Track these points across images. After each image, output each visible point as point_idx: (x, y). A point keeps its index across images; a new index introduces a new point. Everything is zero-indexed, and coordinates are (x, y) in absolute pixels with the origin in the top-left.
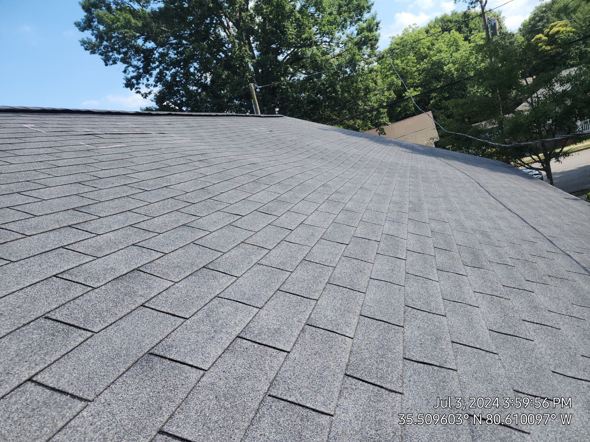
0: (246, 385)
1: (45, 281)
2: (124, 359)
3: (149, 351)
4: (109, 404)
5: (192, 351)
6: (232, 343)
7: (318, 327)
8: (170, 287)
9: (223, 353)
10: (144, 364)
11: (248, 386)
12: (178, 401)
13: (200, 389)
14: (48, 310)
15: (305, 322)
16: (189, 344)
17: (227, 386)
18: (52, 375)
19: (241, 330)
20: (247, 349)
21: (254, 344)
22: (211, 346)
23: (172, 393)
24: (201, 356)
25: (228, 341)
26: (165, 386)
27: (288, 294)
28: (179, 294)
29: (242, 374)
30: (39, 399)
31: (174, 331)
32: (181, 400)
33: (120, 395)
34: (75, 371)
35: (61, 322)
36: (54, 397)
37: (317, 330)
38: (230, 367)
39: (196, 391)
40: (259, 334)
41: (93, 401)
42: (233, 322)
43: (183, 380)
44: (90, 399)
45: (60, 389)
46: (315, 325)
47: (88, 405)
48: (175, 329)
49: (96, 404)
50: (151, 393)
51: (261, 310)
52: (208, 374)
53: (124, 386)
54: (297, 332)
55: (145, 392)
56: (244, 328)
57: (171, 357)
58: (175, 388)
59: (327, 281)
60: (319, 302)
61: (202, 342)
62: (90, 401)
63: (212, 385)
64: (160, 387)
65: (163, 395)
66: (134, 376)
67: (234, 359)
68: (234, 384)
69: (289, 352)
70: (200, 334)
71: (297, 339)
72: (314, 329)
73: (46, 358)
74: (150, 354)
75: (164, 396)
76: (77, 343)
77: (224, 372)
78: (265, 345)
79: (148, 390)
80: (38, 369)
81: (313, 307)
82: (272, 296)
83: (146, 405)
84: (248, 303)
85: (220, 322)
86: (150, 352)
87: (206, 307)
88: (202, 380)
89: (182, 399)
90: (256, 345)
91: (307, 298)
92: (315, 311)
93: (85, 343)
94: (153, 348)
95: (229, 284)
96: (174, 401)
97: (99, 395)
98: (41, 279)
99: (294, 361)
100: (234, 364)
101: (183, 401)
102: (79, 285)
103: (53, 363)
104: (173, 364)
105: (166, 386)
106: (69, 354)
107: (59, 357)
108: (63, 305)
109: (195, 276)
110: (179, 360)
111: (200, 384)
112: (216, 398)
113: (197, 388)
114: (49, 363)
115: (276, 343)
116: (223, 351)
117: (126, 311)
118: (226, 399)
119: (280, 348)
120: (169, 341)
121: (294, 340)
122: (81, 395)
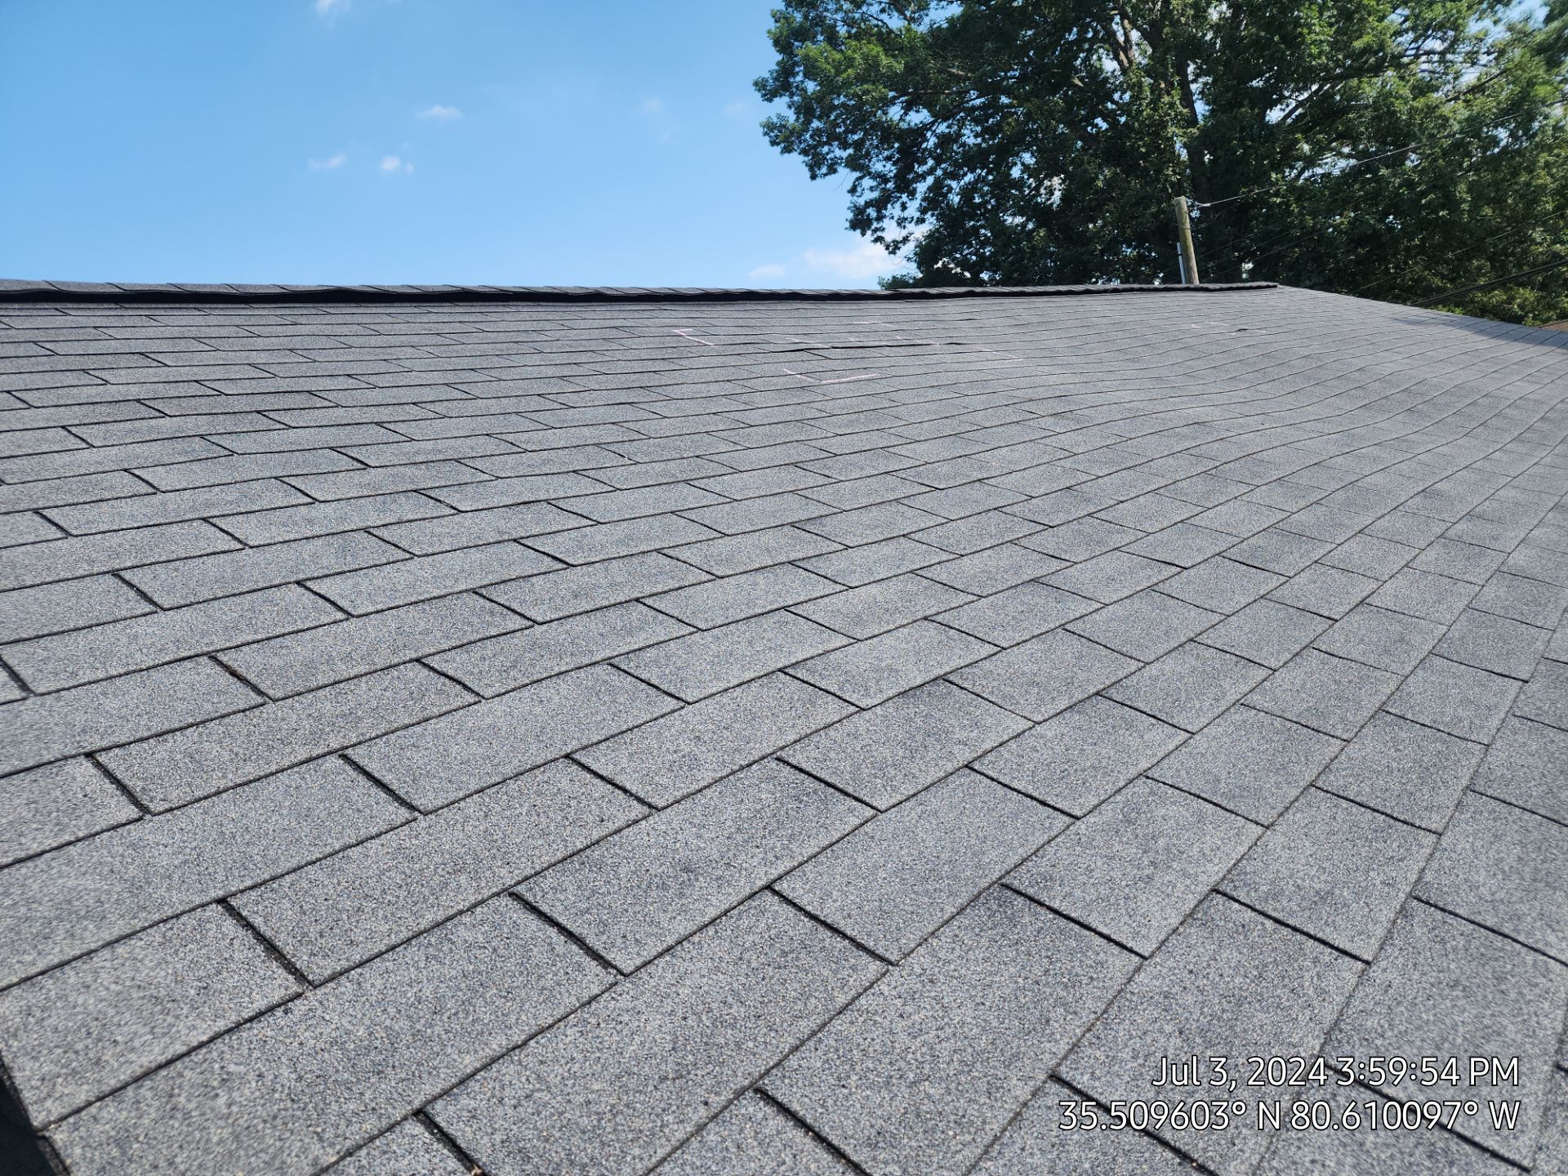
0: (1255, 1020)
1: (765, 680)
2: (949, 885)
3: (1000, 878)
4: (931, 981)
5: (1103, 900)
6: (1201, 902)
7: (1450, 913)
8: (1024, 732)
9: (1182, 923)
10: (995, 907)
11: (1262, 1026)
12: (1087, 1018)
13: (1135, 999)
14: (781, 743)
15: (1408, 889)
16: (1092, 881)
17: (1206, 1010)
18: (808, 887)
19: (1221, 875)
20: (1243, 926)
21: (1261, 918)
22: (1148, 899)
23: (1069, 993)
24: (1127, 918)
25: (1191, 896)
26: (1048, 970)
27: (1345, 804)
28: (1047, 754)
29: (1240, 989)
30: (791, 933)
31: (1049, 842)
32: (1093, 1016)
33: (952, 967)
34: (851, 888)
35: (809, 774)
36: (820, 936)
37: (1450, 919)
38: (1205, 964)
39: (1127, 1003)
40: (1276, 897)
41: (897, 965)
42: (1196, 849)
43: (1092, 967)
44: (893, 958)
45: (829, 921)
46: (1441, 904)
47: (888, 971)
48: (1053, 839)
49: (903, 973)
50: (1020, 980)
51: (1269, 833)
52: (1149, 968)
53: (958, 948)
54: (1386, 914)
55: (1006, 974)
56: (1229, 871)
57: (1056, 905)
58: (1073, 984)
59: (1465, 782)
60: (1446, 841)
61: (1124, 883)
62: (891, 963)
63: (1166, 997)
64: (1038, 971)
65: (1048, 990)
66: (977, 930)
67: (1213, 947)
68: (1224, 1011)
69: (1367, 963)
70: (1115, 864)
71: (1389, 931)
72: (1439, 915)
73: (793, 847)
74: (1003, 885)
75: (1051, 995)
76: (848, 828)
77: (1191, 972)
78: (1295, 929)
79: (1012, 970)
80: (781, 869)
81: (1429, 851)
82: (1296, 800)
83: (1013, 1005)
84: (1231, 806)
85: (1162, 842)
86: (1003, 881)
87: (1118, 798)
88: (1137, 978)
89: (1095, 1013)
90: (1269, 924)
91: (1405, 822)
92: (1435, 865)
93: (861, 829)
94: (1008, 873)
95: (1171, 747)
96: (1075, 1013)
97: (909, 955)
98: (757, 674)
99: (1386, 991)
100: (1215, 960)
101: (1098, 1019)
102: (830, 697)
103: (807, 862)
104: (1063, 922)
105: (1052, 972)
106: (834, 848)
107: (817, 850)
108: (807, 736)
109: (1079, 712)
110: (1073, 915)
111: (1133, 987)
112: (1181, 1033)
113: (1128, 996)
114: (800, 859)
115: (1328, 930)
116: (1181, 919)
117: (935, 774)
118: (1210, 1045)
119: (1341, 946)
120: (1042, 865)
121: (1380, 932)
122: (871, 944)
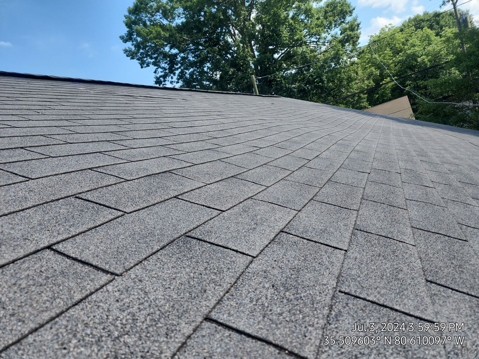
0: (306, 276)
1: (80, 172)
3: (185, 233)
4: (140, 281)
5: (234, 238)
6: (277, 235)
7: (369, 233)
8: (202, 187)
9: (270, 243)
10: (181, 245)
11: (309, 279)
12: (226, 286)
13: (250, 275)
14: (79, 191)
15: (353, 227)
16: (229, 231)
17: (284, 275)
18: (75, 246)
19: (284, 226)
20: (295, 243)
21: (301, 239)
22: (254, 236)
23: (217, 276)
24: (245, 243)
25: (272, 233)
26: (207, 268)
27: (324, 204)
28: (212, 193)
29: (298, 265)
30: (56, 268)
31: (211, 219)
32: (229, 285)
33: (154, 272)
34: (102, 244)
35: (92, 202)
36: (75, 267)
37: (370, 235)
38: (281, 257)
39: (246, 277)
40: (306, 232)
41: (121, 275)
42: (273, 218)
43: (229, 264)
44: (118, 272)
45: (83, 260)
46: (365, 230)
47: (114, 279)
48: (213, 218)
49: (124, 279)
50: (192, 274)
51: (300, 213)
52: (256, 261)
53: (158, 264)
54: (348, 235)
55: (184, 272)
56: (287, 225)
57: (212, 241)
58: (220, 271)
59: (361, 197)
60: (360, 212)
61: (243, 231)
62: (117, 275)
63: (265, 272)
64: (201, 269)
65: (206, 277)
66: (171, 255)
67: (284, 251)
68: (292, 275)
69: (346, 251)
70: (240, 225)
71: (350, 240)
72: (366, 234)
73: (71, 229)
74: (187, 236)
75: (208, 278)
76: (107, 220)
77: (275, 261)
78: (315, 242)
79: (187, 270)
80: (60, 238)
81: (356, 215)
82: (307, 203)
83: (187, 286)
84: (285, 205)
85: (259, 217)
86: (187, 234)
87: (240, 205)
88: (251, 266)
89: (230, 283)
90: (305, 241)
91: (345, 208)
92: (359, 219)
93: (115, 221)
94: (190, 231)
95: (260, 190)
96: (220, 285)
97: (129, 270)
98: (75, 170)
99: (356, 260)
100: (285, 255)
101: (232, 286)
102: (112, 177)
103: (78, 235)
104: (215, 247)
105: (209, 268)
106: (97, 228)
107: (86, 229)
108: (95, 189)
109: (225, 181)
110: (220, 244)
111: (249, 270)
112: (273, 286)
113: (247, 274)
114: (74, 234)
115: (328, 241)
116: (269, 241)
117: (158, 200)
118: (287, 290)
119: (335, 246)
120: (207, 227)
121: (347, 240)
122: (107, 267)
